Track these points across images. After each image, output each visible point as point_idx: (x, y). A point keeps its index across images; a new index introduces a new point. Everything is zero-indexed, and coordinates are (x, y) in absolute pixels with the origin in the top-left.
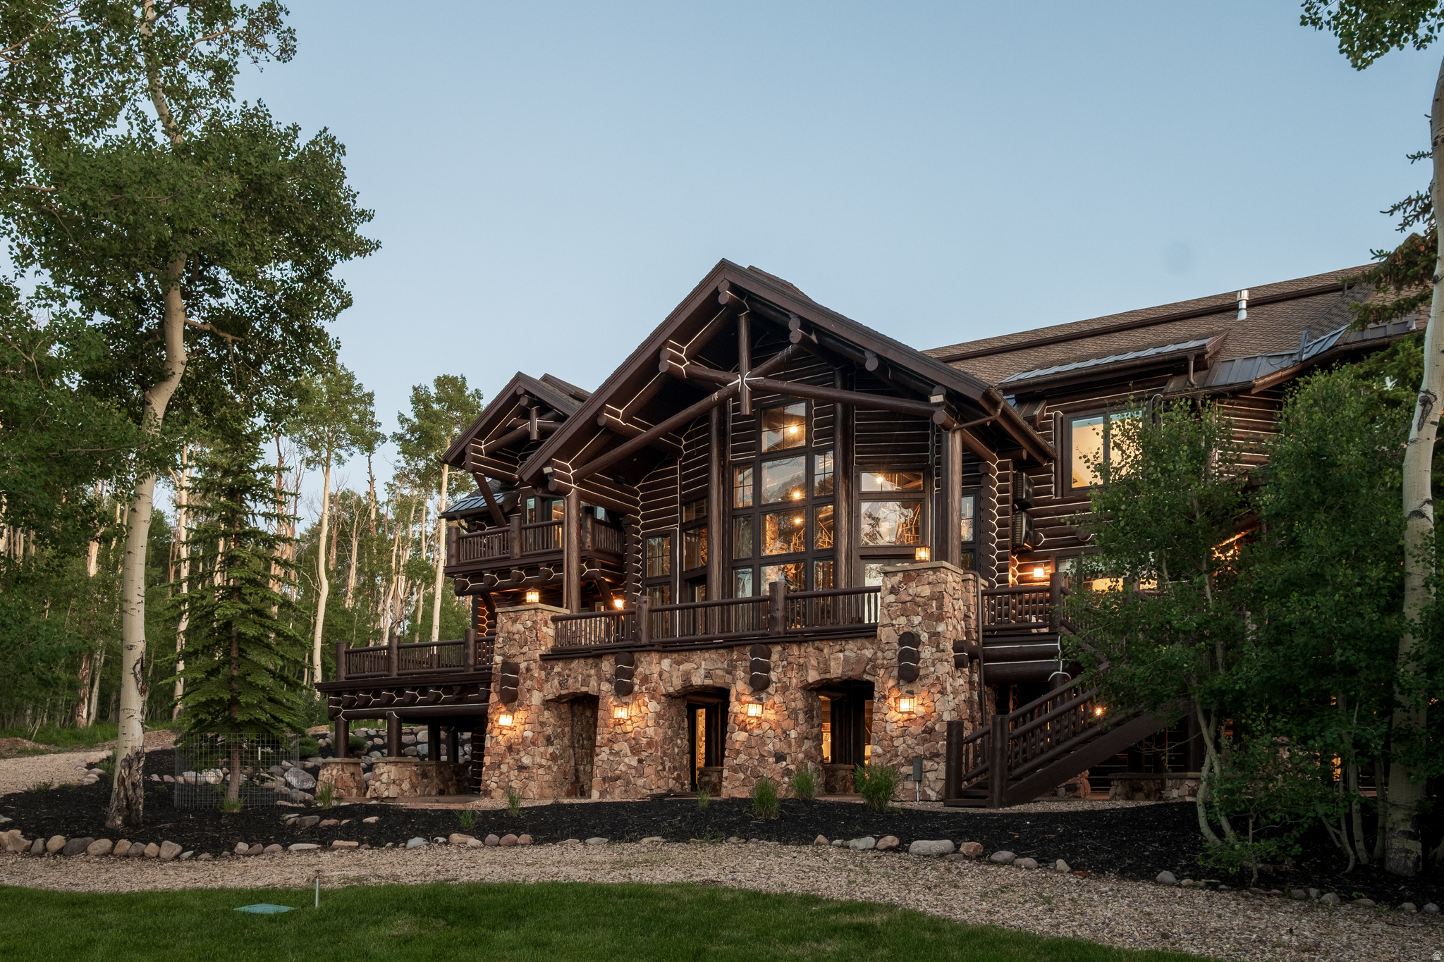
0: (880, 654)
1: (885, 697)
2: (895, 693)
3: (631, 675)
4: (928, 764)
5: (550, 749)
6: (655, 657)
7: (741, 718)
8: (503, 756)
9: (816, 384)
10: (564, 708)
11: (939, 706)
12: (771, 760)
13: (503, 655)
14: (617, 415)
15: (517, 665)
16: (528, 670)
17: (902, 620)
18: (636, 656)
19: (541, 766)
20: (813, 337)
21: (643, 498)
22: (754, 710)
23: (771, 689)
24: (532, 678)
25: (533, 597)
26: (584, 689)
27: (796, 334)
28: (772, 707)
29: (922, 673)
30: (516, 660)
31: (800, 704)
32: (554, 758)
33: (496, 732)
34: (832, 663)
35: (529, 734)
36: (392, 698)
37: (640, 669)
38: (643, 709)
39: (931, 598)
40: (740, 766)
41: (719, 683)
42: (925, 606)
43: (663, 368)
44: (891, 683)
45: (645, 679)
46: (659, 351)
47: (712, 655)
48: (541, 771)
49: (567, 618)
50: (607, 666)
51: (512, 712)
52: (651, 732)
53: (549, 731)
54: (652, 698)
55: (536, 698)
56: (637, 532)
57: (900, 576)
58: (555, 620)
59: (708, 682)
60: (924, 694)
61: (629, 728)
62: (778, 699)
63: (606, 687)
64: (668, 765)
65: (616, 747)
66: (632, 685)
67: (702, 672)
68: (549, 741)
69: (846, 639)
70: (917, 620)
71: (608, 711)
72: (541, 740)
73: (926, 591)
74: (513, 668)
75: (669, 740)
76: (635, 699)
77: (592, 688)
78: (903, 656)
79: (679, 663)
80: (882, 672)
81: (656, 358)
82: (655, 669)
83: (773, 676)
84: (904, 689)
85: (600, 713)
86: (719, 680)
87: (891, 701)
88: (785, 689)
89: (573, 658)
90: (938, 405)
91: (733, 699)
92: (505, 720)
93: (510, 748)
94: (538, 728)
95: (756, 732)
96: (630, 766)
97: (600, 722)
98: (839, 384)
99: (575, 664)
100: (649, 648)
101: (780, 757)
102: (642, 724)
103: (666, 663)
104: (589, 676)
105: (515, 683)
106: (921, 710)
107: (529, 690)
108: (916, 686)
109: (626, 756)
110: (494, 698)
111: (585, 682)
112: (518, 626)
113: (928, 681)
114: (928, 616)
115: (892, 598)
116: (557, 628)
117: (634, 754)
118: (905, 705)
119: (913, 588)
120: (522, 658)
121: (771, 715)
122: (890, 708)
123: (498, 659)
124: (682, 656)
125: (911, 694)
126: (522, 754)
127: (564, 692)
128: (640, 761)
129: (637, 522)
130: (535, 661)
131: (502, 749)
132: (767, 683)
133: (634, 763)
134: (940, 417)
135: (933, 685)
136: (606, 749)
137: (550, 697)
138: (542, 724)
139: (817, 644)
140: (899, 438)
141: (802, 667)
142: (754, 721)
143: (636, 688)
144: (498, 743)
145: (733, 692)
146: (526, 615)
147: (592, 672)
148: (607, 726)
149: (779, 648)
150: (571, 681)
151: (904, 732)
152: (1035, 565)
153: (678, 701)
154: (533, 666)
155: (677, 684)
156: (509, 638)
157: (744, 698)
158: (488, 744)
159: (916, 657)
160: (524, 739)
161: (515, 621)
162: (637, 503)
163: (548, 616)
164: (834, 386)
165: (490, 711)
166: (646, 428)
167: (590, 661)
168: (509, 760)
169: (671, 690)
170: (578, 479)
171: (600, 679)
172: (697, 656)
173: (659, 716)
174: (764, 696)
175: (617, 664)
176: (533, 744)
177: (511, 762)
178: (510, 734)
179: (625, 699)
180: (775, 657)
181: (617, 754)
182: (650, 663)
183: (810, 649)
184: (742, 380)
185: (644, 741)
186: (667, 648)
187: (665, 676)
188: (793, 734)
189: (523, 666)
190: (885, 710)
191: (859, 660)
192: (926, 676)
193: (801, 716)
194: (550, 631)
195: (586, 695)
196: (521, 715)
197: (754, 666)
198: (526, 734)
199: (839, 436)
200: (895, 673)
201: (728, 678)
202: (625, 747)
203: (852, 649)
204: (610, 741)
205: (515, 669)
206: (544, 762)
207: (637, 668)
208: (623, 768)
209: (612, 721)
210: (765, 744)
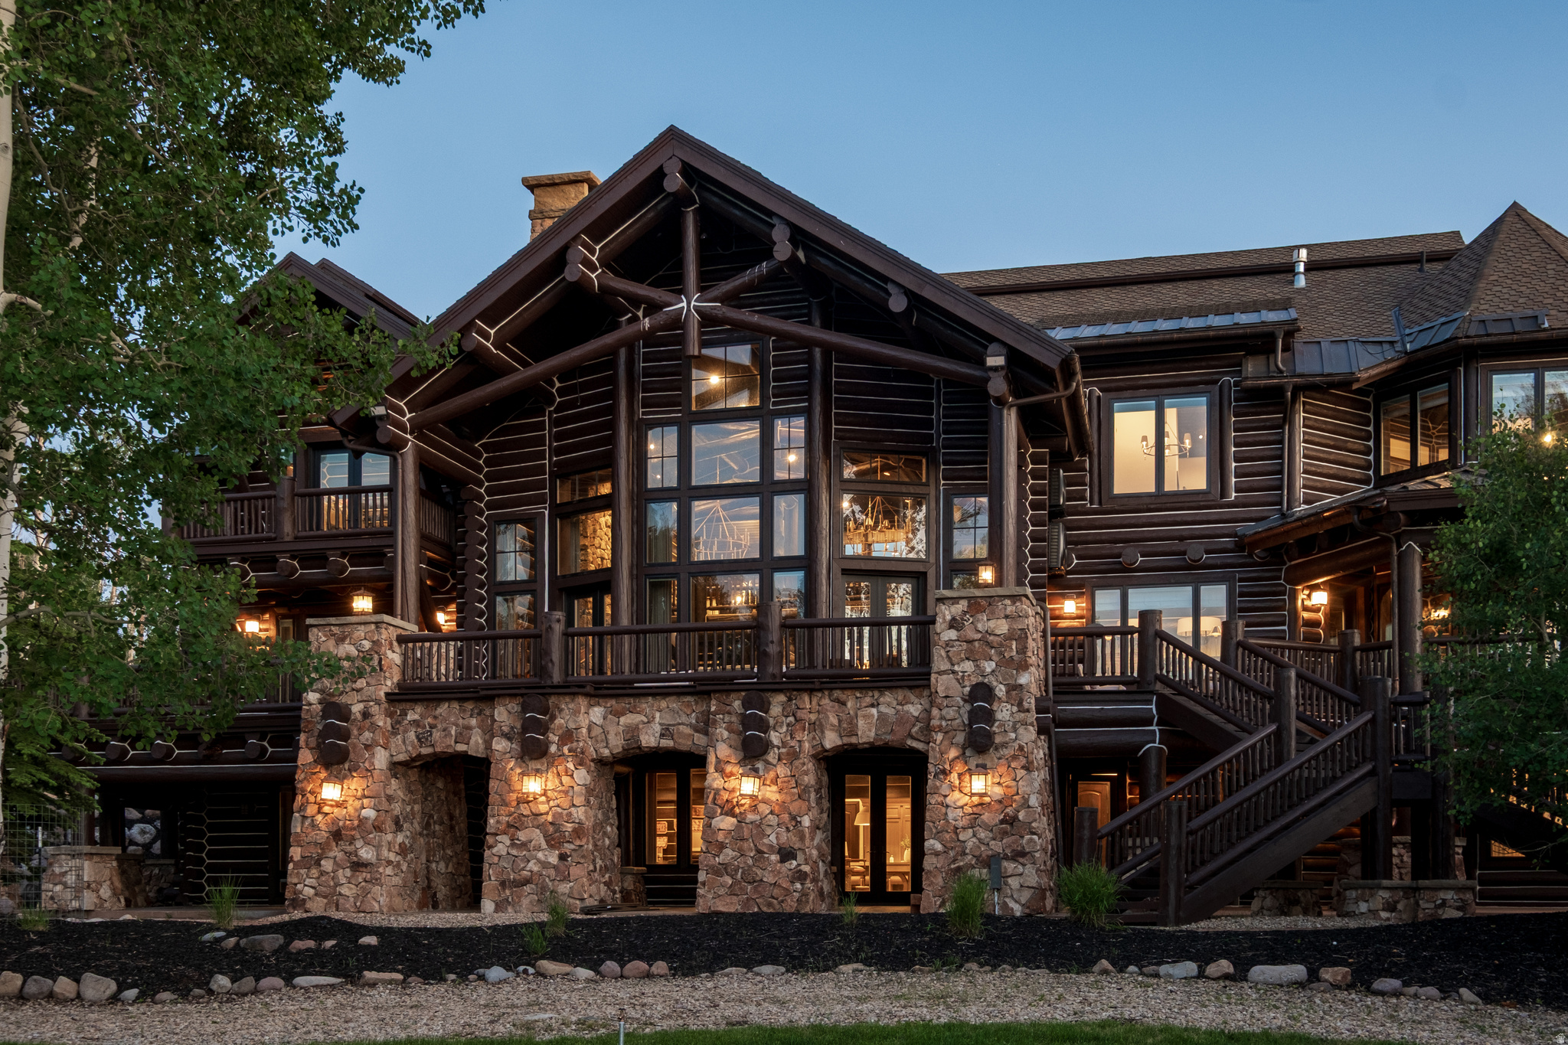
0: (935, 712)
1: (945, 773)
2: (959, 767)
3: (544, 728)
4: (1010, 866)
5: (400, 838)
6: (582, 702)
7: (725, 796)
8: (324, 847)
9: (786, 318)
10: (413, 775)
11: (1023, 786)
12: (774, 858)
13: (322, 691)
14: (487, 337)
15: (348, 707)
16: (366, 715)
17: (968, 666)
18: (552, 700)
19: (389, 863)
20: (801, 255)
21: (488, 462)
22: (749, 786)
23: (772, 757)
24: (373, 727)
25: (363, 603)
26: (461, 747)
27: (783, 250)
28: (775, 782)
29: (998, 740)
30: (343, 699)
31: (809, 779)
32: (403, 851)
33: (311, 810)
34: (861, 723)
35: (369, 813)
36: (170, 751)
37: (559, 721)
38: (566, 779)
39: (1009, 637)
40: (726, 866)
41: (685, 745)
42: (1000, 648)
43: (571, 274)
44: (953, 753)
45: (568, 736)
46: (565, 249)
47: (673, 703)
48: (389, 871)
49: (414, 639)
50: (504, 714)
51: (339, 778)
52: (579, 813)
53: (397, 808)
54: (580, 763)
55: (381, 759)
56: (481, 514)
57: (962, 605)
58: (402, 640)
59: (667, 743)
60: (1002, 769)
61: (543, 808)
62: (782, 770)
63: (500, 745)
64: (599, 863)
65: (522, 836)
66: (547, 744)
67: (657, 728)
68: (398, 827)
69: (881, 690)
70: (989, 666)
71: (507, 781)
72: (389, 825)
73: (1002, 627)
74: (333, 709)
75: (599, 826)
76: (550, 765)
77: (475, 745)
78: (975, 715)
79: (618, 714)
80: (939, 737)
81: (559, 260)
82: (583, 721)
83: (775, 737)
84: (973, 762)
85: (493, 785)
86: (687, 739)
87: (954, 777)
88: (793, 756)
89: (441, 700)
90: (995, 369)
91: (711, 769)
92: (331, 792)
93: (337, 835)
94: (385, 806)
95: (751, 817)
96: (545, 865)
97: (493, 798)
98: (818, 323)
99: (443, 709)
100: (572, 688)
101: (786, 854)
102: (566, 804)
103: (597, 714)
104: (469, 728)
105: (345, 735)
106: (998, 791)
107: (367, 747)
108: (990, 758)
109: (539, 849)
110: (305, 756)
111: (463, 736)
112: (348, 649)
113: (1007, 752)
114: (1005, 663)
115: (952, 634)
116: (405, 655)
117: (551, 846)
118: (978, 784)
119: (984, 623)
120: (356, 697)
121: (772, 793)
122: (952, 788)
123: (312, 697)
124: (624, 703)
125: (983, 769)
126: (359, 844)
127: (425, 751)
128: (563, 857)
129: (480, 498)
130: (378, 702)
131: (323, 835)
132: (766, 746)
133: (553, 859)
134: (998, 386)
135: (1014, 757)
136: (505, 839)
137: (402, 757)
138: (390, 799)
139: (837, 694)
140: (891, 407)
141: (817, 727)
142: (746, 801)
143: (553, 749)
144: (314, 826)
145: (712, 759)
146: (360, 632)
147: (474, 722)
148: (505, 803)
149: (782, 698)
150: (437, 735)
151: (974, 821)
152: (1064, 596)
153: (607, 769)
154: (375, 709)
155: (616, 743)
156: (331, 667)
157: (729, 769)
158: (296, 827)
159: (989, 716)
160: (362, 821)
161: (341, 640)
162: (479, 469)
163: (393, 633)
164: (809, 323)
165: (300, 776)
166: (525, 364)
167: (469, 706)
168: (336, 852)
169: (606, 752)
170: (417, 429)
171: (489, 733)
172: (647, 704)
173: (589, 791)
174: (760, 765)
175: (524, 710)
176: (378, 828)
177: (340, 855)
178: (337, 812)
179: (534, 765)
180: (776, 710)
181: (524, 845)
182: (576, 712)
183: (826, 701)
184: (688, 305)
185: (569, 827)
186: (600, 690)
187: (597, 731)
188: (806, 821)
189: (357, 709)
190: (944, 790)
191: (902, 719)
192: (1004, 745)
193: (813, 796)
194: (394, 657)
195: (464, 756)
196: (356, 784)
197: (747, 722)
198: (365, 813)
199: (818, 399)
200: (960, 738)
201: (700, 739)
202: (538, 837)
203: (889, 704)
204: (509, 825)
205: (344, 713)
206: (392, 857)
207: (553, 718)
208: (533, 866)
209: (514, 796)
210: (764, 835)
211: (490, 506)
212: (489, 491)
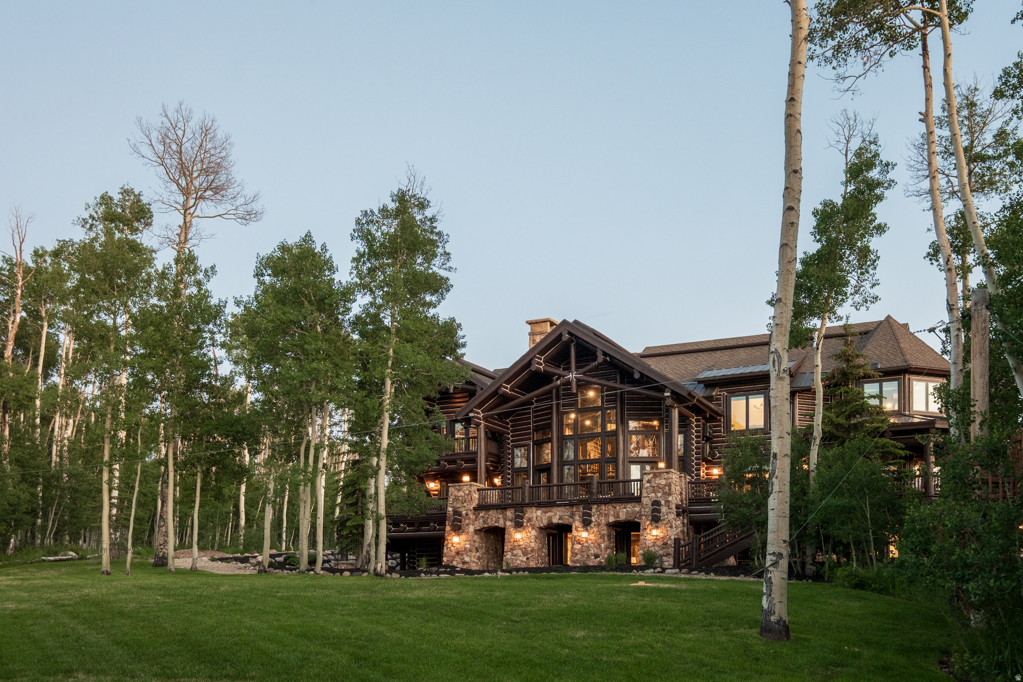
0: (643, 510)
1: (645, 529)
2: (650, 527)
3: (522, 518)
4: (665, 558)
5: (478, 554)
6: (534, 509)
7: (578, 538)
8: (454, 557)
10: (483, 534)
11: (670, 533)
12: (593, 557)
13: (453, 507)
14: (507, 388)
15: (461, 512)
16: (467, 514)
17: (653, 495)
18: (525, 508)
19: (474, 562)
20: (608, 359)
21: (511, 426)
22: (584, 534)
23: (592, 525)
24: (469, 518)
25: (466, 478)
26: (496, 524)
27: (600, 358)
28: (593, 533)
29: (662, 518)
30: (460, 510)
31: (605, 532)
32: (479, 558)
33: (450, 545)
34: (621, 514)
35: (468, 546)
36: (405, 528)
37: (527, 515)
38: (529, 534)
39: (665, 485)
40: (578, 560)
41: (566, 522)
42: (663, 488)
43: (533, 368)
44: (648, 523)
45: (529, 520)
46: (531, 359)
47: (562, 509)
48: (474, 564)
49: (483, 490)
50: (510, 513)
51: (459, 535)
52: (533, 545)
53: (477, 544)
54: (533, 528)
55: (471, 529)
56: (509, 444)
57: (651, 475)
58: (478, 490)
59: (561, 522)
60: (663, 528)
61: (522, 543)
62: (595, 529)
63: (508, 523)
64: (540, 561)
65: (515, 552)
66: (523, 523)
67: (558, 517)
68: (477, 551)
69: (627, 503)
70: (659, 495)
71: (511, 535)
72: (474, 550)
73: (663, 482)
74: (457, 513)
75: (540, 549)
76: (524, 529)
77: (501, 524)
78: (654, 511)
79: (546, 512)
80: (644, 518)
81: (529, 362)
82: (534, 515)
83: (593, 519)
84: (654, 525)
85: (506, 536)
86: (567, 520)
87: (648, 530)
88: (599, 525)
89: (490, 509)
90: (668, 397)
91: (573, 529)
92: (456, 539)
93: (458, 553)
94: (473, 544)
95: (585, 544)
96: (522, 561)
97: (506, 540)
98: (619, 381)
99: (491, 512)
100: (530, 505)
101: (597, 556)
102: (529, 542)
103: (539, 512)
104: (499, 518)
105: (460, 521)
106: (662, 535)
107: (467, 525)
108: (659, 524)
109: (520, 556)
110: (448, 528)
111: (497, 521)
112: (461, 493)
113: (665, 522)
114: (664, 493)
115: (648, 485)
116: (479, 495)
117: (524, 555)
118: (655, 532)
119: (658, 481)
120: (464, 509)
121: (592, 537)
122: (648, 534)
123: (450, 509)
124: (547, 509)
125: (657, 527)
126: (465, 556)
127: (485, 526)
128: (527, 559)
129: (509, 439)
130: (470, 510)
131: (453, 554)
132: (591, 522)
133: (525, 559)
134: (669, 402)
135: (667, 524)
136: (510, 553)
137: (478, 528)
138: (474, 541)
139: (613, 504)
140: (646, 404)
141: (607, 515)
142: (584, 539)
143: (525, 524)
144: (450, 550)
145: (574, 526)
146: (465, 488)
147: (501, 516)
148: (510, 542)
149: (596, 506)
150: (489, 521)
151: (654, 544)
152: (713, 468)
153: (544, 531)
154: (469, 513)
155: (545, 522)
156: (456, 499)
157: (579, 529)
158: (445, 551)
159: (659, 511)
160: (465, 549)
161: (459, 490)
162: (508, 429)
163: (476, 488)
164: (616, 382)
165: (446, 535)
166: (522, 395)
167: (499, 511)
168: (457, 559)
169: (542, 525)
170: (485, 419)
171: (505, 519)
172: (555, 509)
173: (536, 537)
174: (589, 528)
175: (516, 512)
176: (470, 551)
177: (459, 560)
178: (458, 546)
179: (519, 529)
180: (594, 510)
181: (516, 555)
182: (532, 512)
183: (610, 507)
184: (572, 376)
185: (530, 549)
186: (539, 505)
187: (538, 519)
188: (603, 546)
189: (464, 513)
190: (645, 535)
191: (633, 512)
192: (664, 520)
193: (606, 538)
194: (476, 496)
195: (497, 527)
196: (463, 537)
197: (584, 514)
198: (467, 546)
199: (619, 404)
200: (650, 518)
201: (571, 520)
202: (520, 552)
203: (630, 507)
204: (511, 549)
205: (460, 514)
206: (475, 560)
207: (525, 514)
208: (518, 562)
209: (512, 540)
210: (589, 550)
211: (512, 441)
212: (512, 436)
